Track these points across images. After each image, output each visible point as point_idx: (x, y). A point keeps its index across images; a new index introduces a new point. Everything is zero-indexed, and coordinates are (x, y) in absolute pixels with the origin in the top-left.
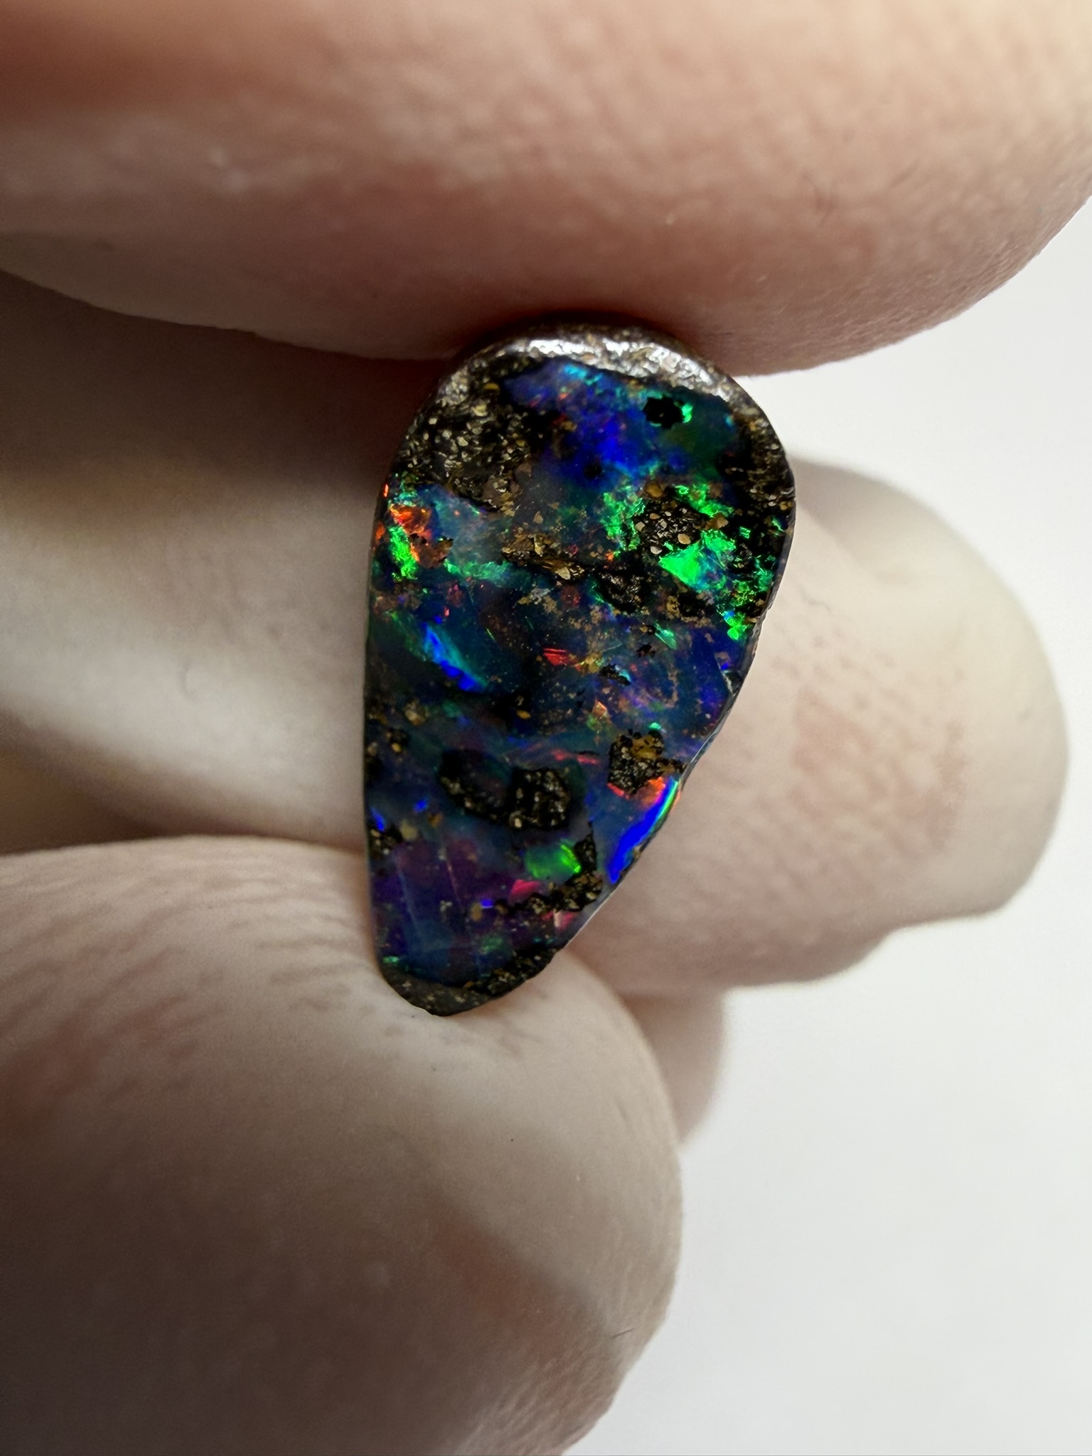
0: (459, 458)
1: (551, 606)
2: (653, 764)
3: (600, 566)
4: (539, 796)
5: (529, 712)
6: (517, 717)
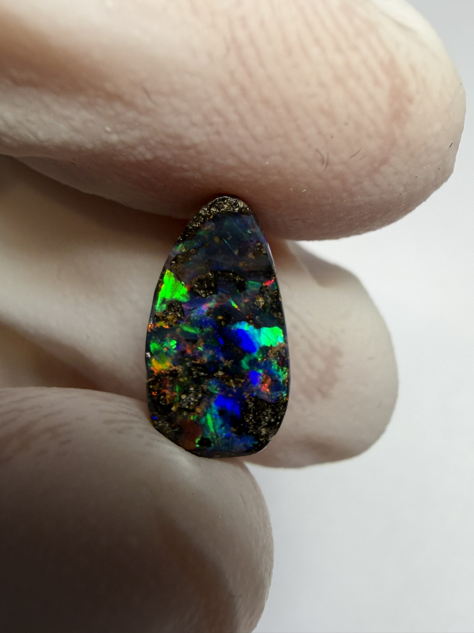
0: (267, 412)
1: (222, 359)
2: (167, 314)
3: (208, 377)
4: (205, 286)
5: (219, 319)
6: (222, 315)
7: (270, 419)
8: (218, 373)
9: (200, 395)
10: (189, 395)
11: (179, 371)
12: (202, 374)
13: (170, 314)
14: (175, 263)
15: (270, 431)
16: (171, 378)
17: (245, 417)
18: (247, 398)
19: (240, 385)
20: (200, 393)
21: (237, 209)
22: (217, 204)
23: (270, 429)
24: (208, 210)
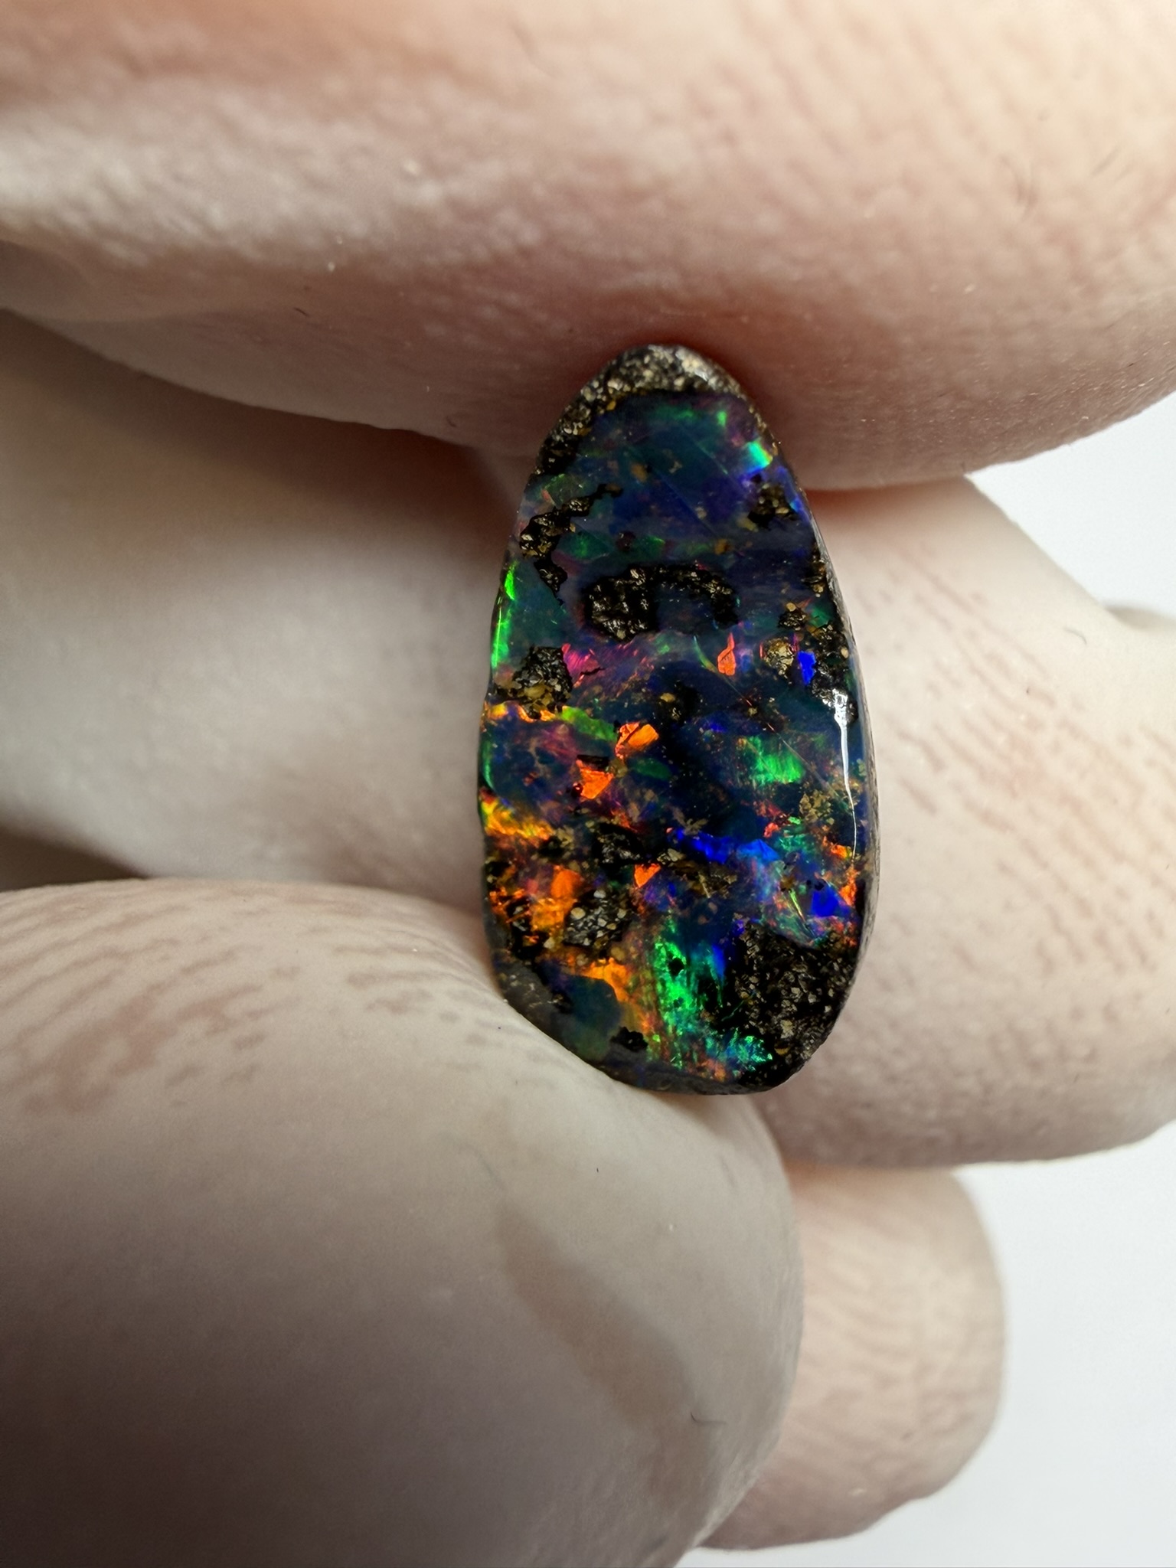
0: (796, 975)
1: (678, 815)
2: (525, 684)
3: (643, 865)
4: (625, 609)
5: (663, 701)
6: (673, 692)
7: (805, 996)
8: (668, 855)
9: (622, 914)
10: (592, 911)
11: (566, 843)
12: (627, 854)
13: (533, 682)
14: (530, 539)
15: (806, 1027)
16: (545, 861)
17: (737, 982)
18: (743, 929)
19: (725, 893)
20: (622, 908)
21: (679, 383)
22: (625, 367)
23: (806, 1024)
24: (599, 387)
